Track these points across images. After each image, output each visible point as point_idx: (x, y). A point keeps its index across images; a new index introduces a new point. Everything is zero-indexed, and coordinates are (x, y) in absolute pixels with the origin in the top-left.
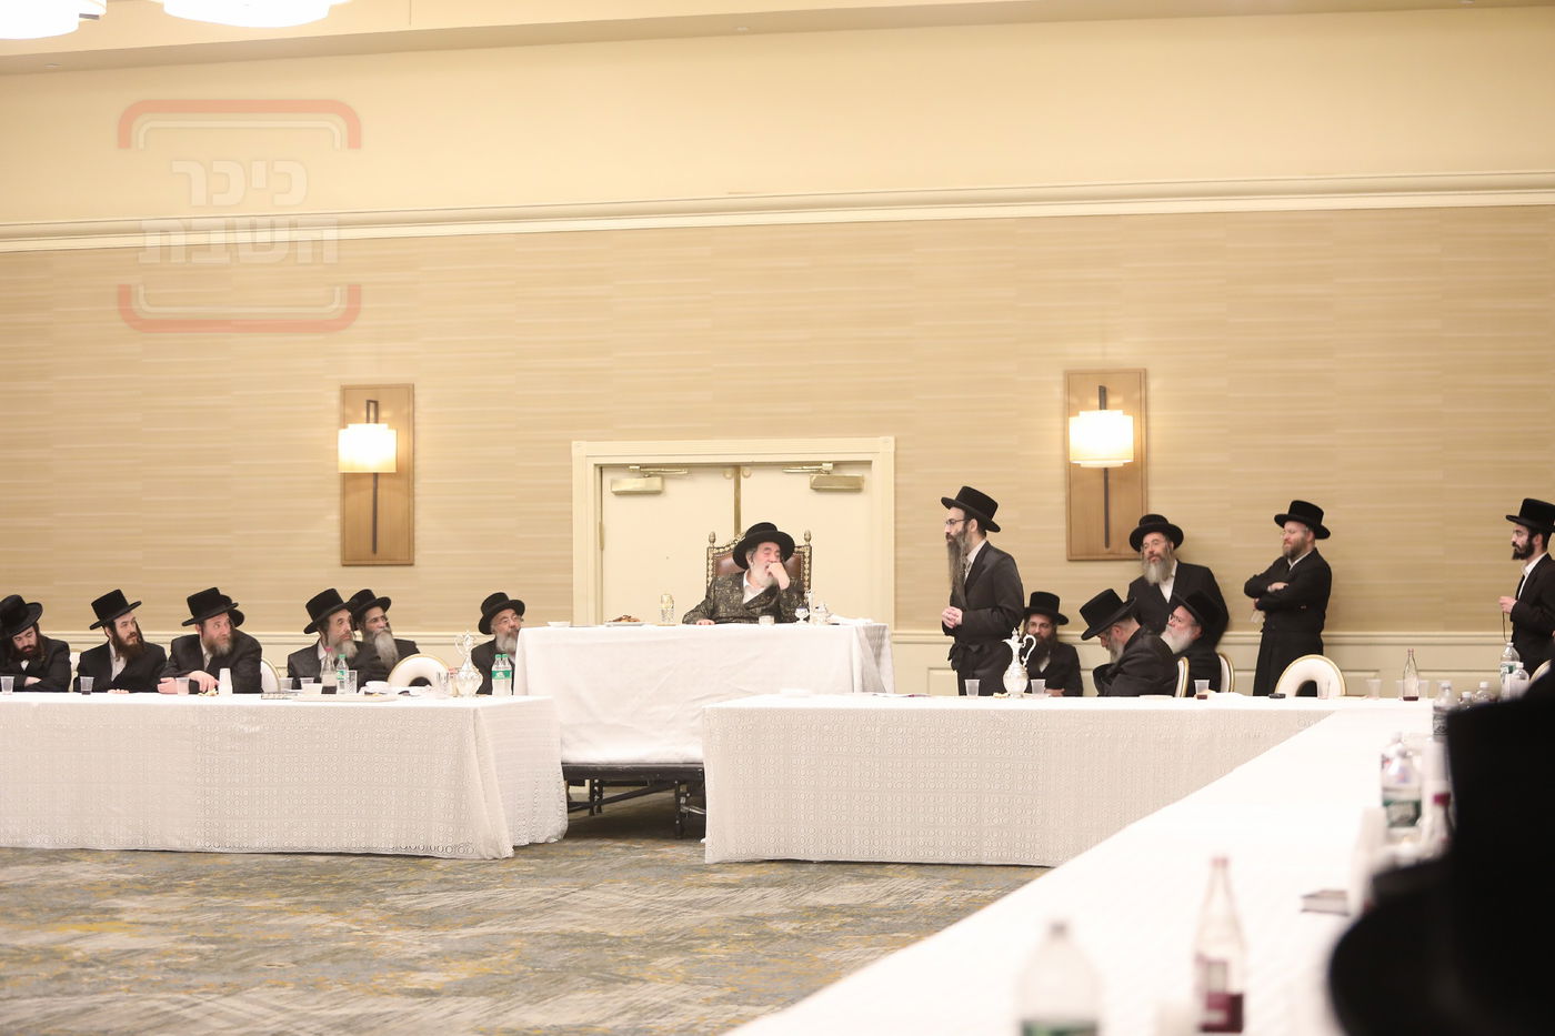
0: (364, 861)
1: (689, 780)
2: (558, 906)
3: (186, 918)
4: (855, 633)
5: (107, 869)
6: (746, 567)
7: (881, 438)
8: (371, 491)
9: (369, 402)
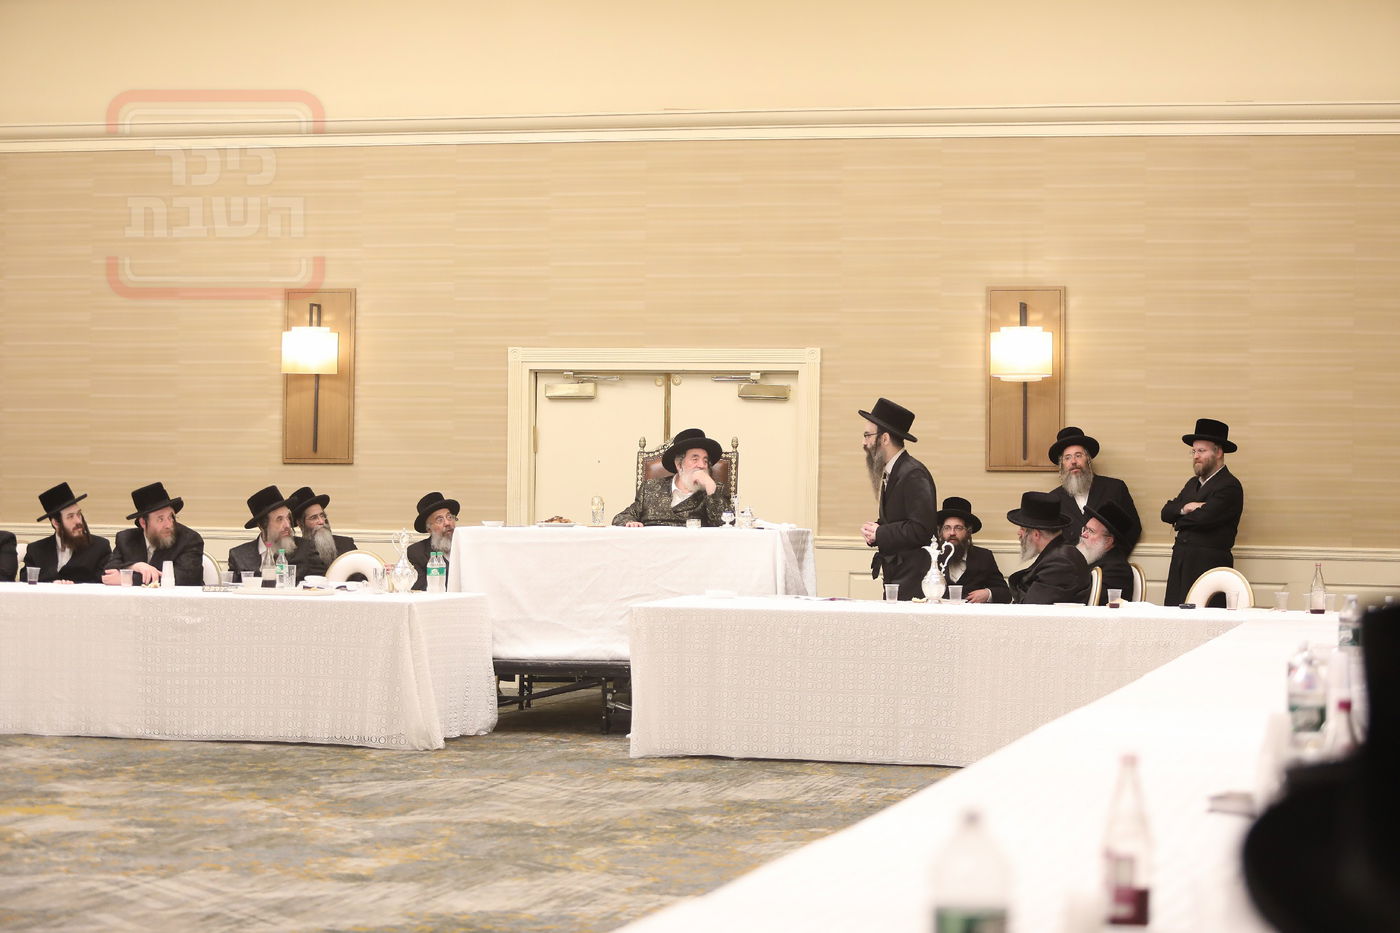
0: (299, 750)
1: (615, 677)
2: (487, 796)
3: (126, 802)
4: (779, 538)
5: (50, 754)
6: (675, 471)
7: (808, 350)
8: (313, 392)
9: (312, 305)
